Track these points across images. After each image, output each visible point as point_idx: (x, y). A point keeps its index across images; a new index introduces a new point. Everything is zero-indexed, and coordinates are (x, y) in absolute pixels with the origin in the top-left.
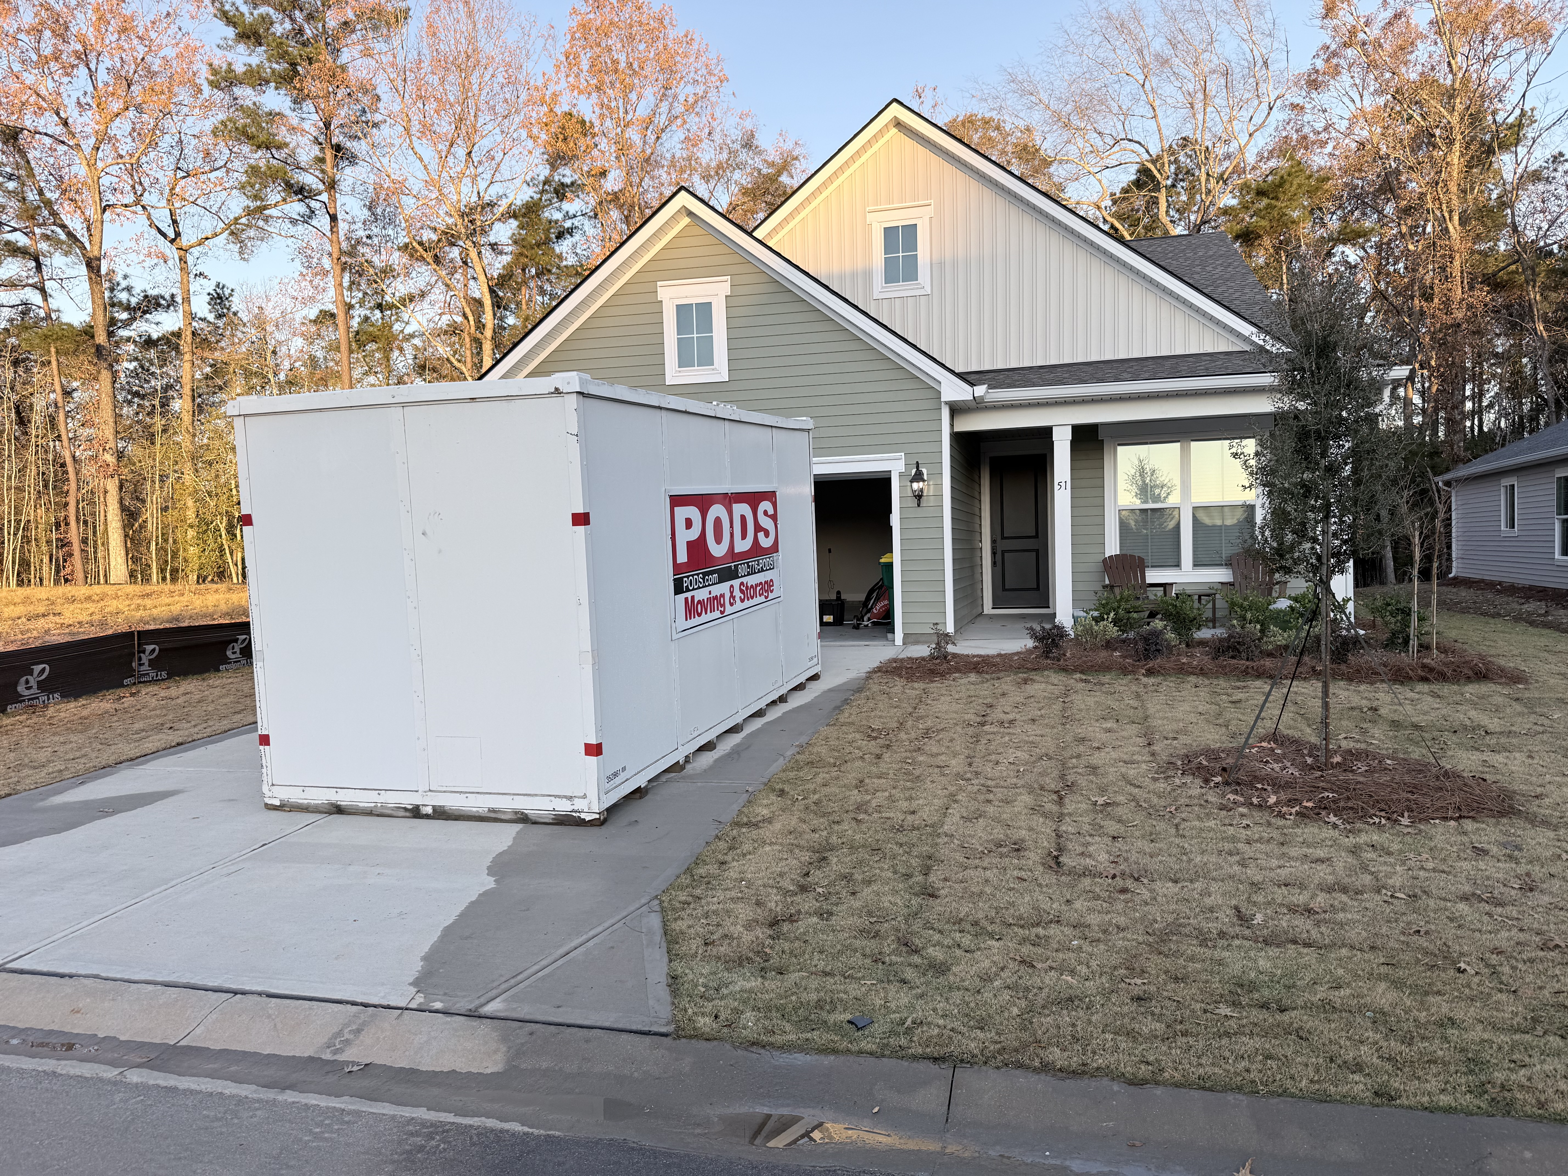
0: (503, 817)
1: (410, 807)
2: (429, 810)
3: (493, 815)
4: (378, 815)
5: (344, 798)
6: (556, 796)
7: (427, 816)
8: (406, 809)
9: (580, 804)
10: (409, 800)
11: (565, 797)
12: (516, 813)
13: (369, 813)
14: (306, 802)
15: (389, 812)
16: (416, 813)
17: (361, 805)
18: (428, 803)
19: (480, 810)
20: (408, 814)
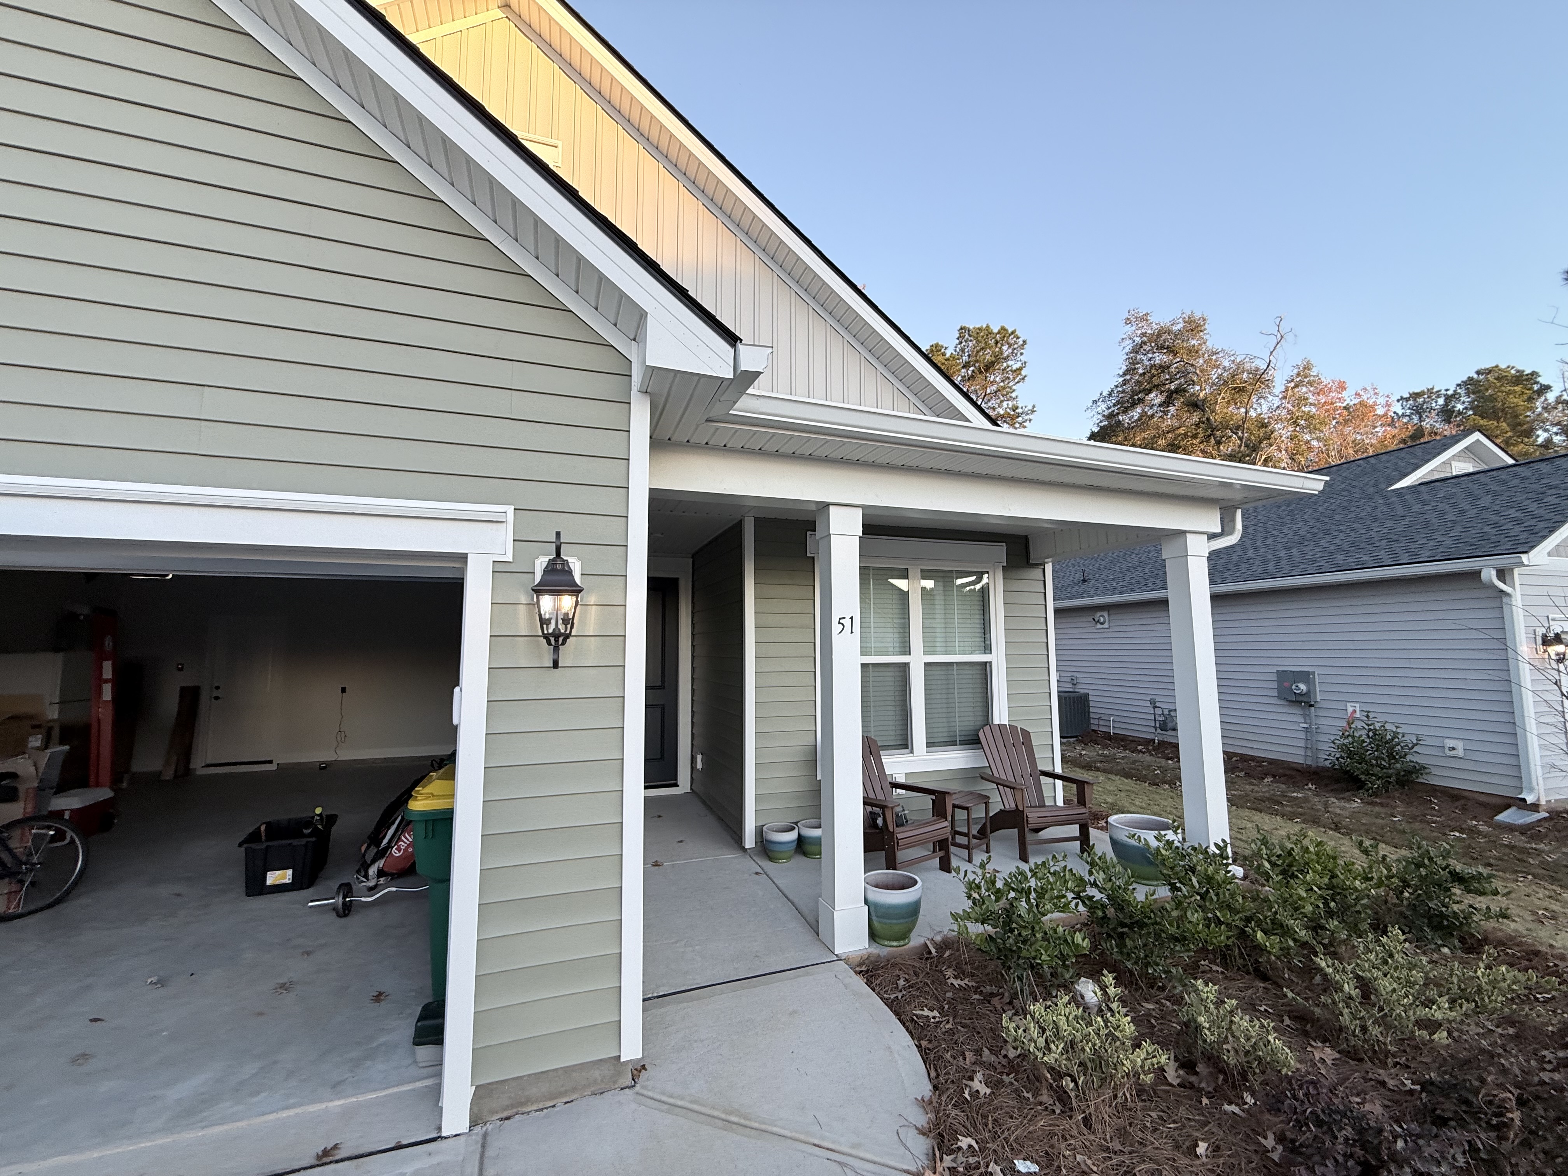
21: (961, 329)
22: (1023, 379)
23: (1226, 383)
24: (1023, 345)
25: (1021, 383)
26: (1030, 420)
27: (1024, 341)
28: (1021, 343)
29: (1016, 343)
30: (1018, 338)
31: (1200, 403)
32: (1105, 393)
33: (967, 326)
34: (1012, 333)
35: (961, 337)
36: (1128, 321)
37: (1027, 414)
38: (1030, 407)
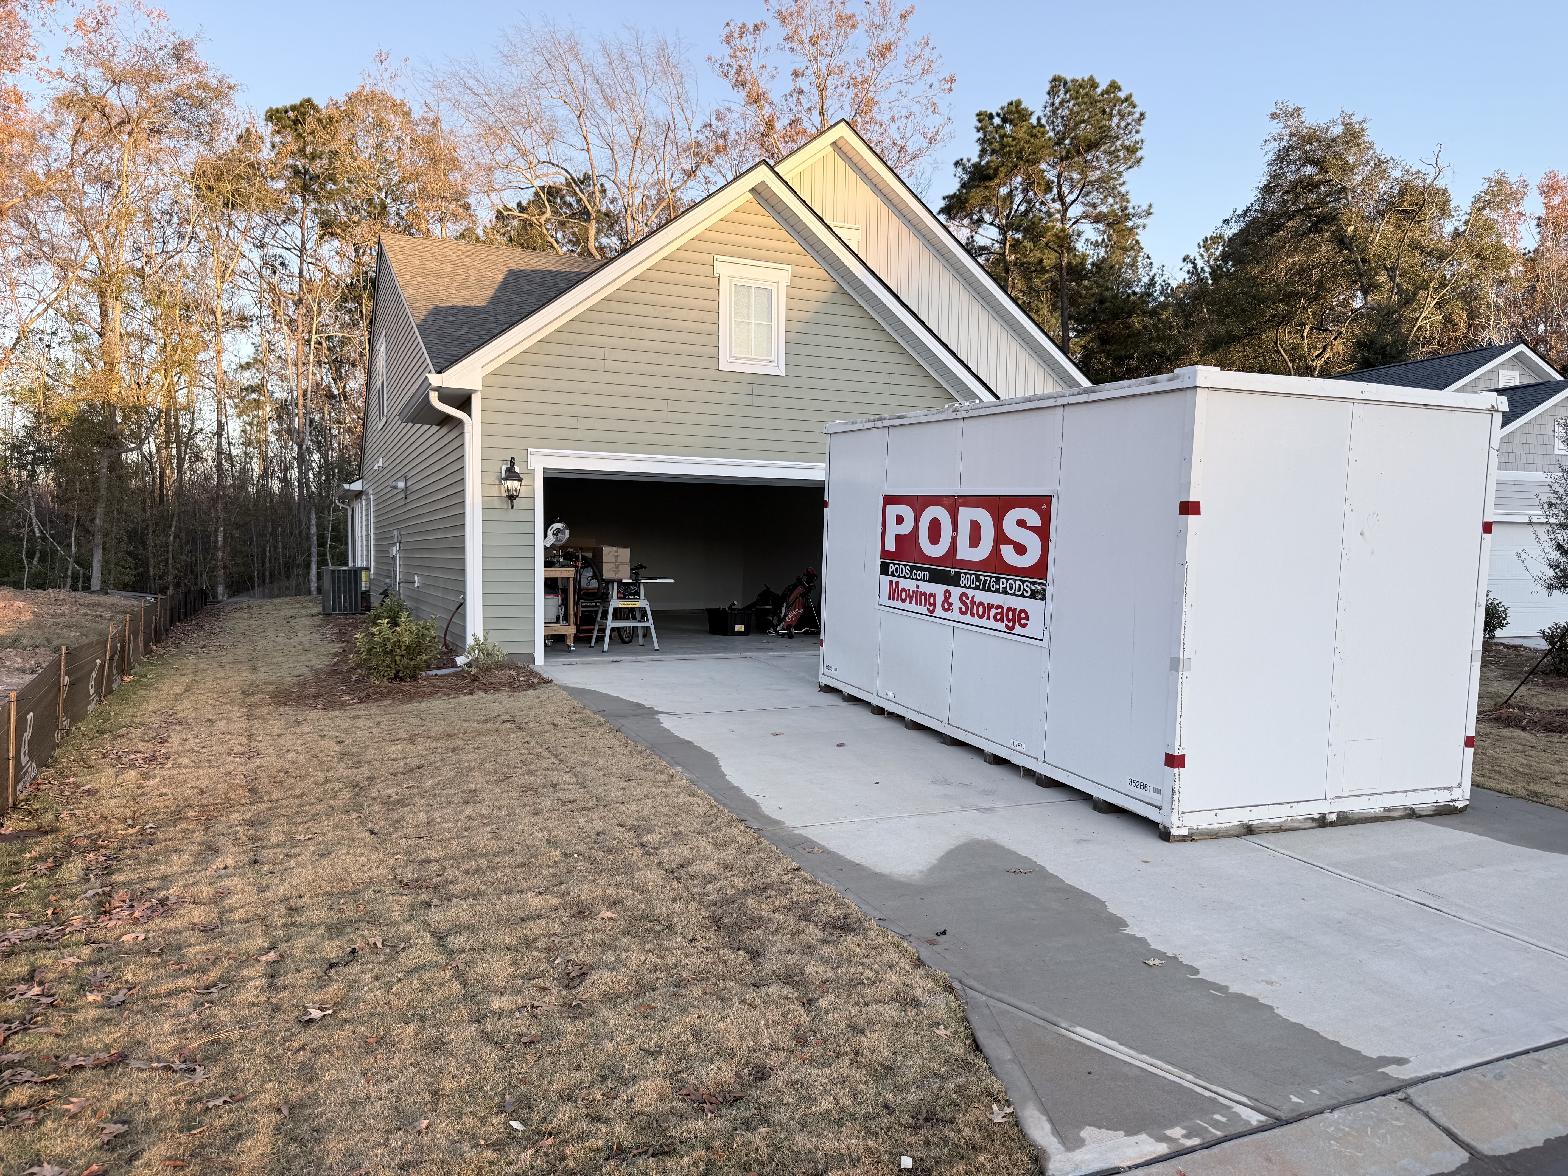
0: (1395, 814)
1: (1317, 816)
2: (1333, 817)
3: (1386, 814)
4: (1286, 830)
5: (1255, 817)
6: (1439, 789)
7: (1331, 824)
8: (1313, 819)
9: (1457, 794)
10: (1315, 810)
11: (1445, 788)
12: (1406, 809)
13: (1279, 829)
14: (1216, 826)
15: (1296, 825)
16: (1322, 822)
17: (1272, 821)
18: (1331, 809)
19: (1377, 811)
20: (1314, 824)
21: (1054, 80)
22: (1139, 162)
23: (1390, 204)
24: (1139, 120)
25: (1135, 168)
26: (1144, 227)
27: (1142, 114)
28: (1137, 115)
29: (1130, 114)
30: (1134, 107)
31: (1347, 241)
32: (1239, 212)
33: (1063, 75)
34: (1126, 100)
35: (1052, 92)
36: (1274, 116)
37: (1140, 217)
38: (1145, 207)
